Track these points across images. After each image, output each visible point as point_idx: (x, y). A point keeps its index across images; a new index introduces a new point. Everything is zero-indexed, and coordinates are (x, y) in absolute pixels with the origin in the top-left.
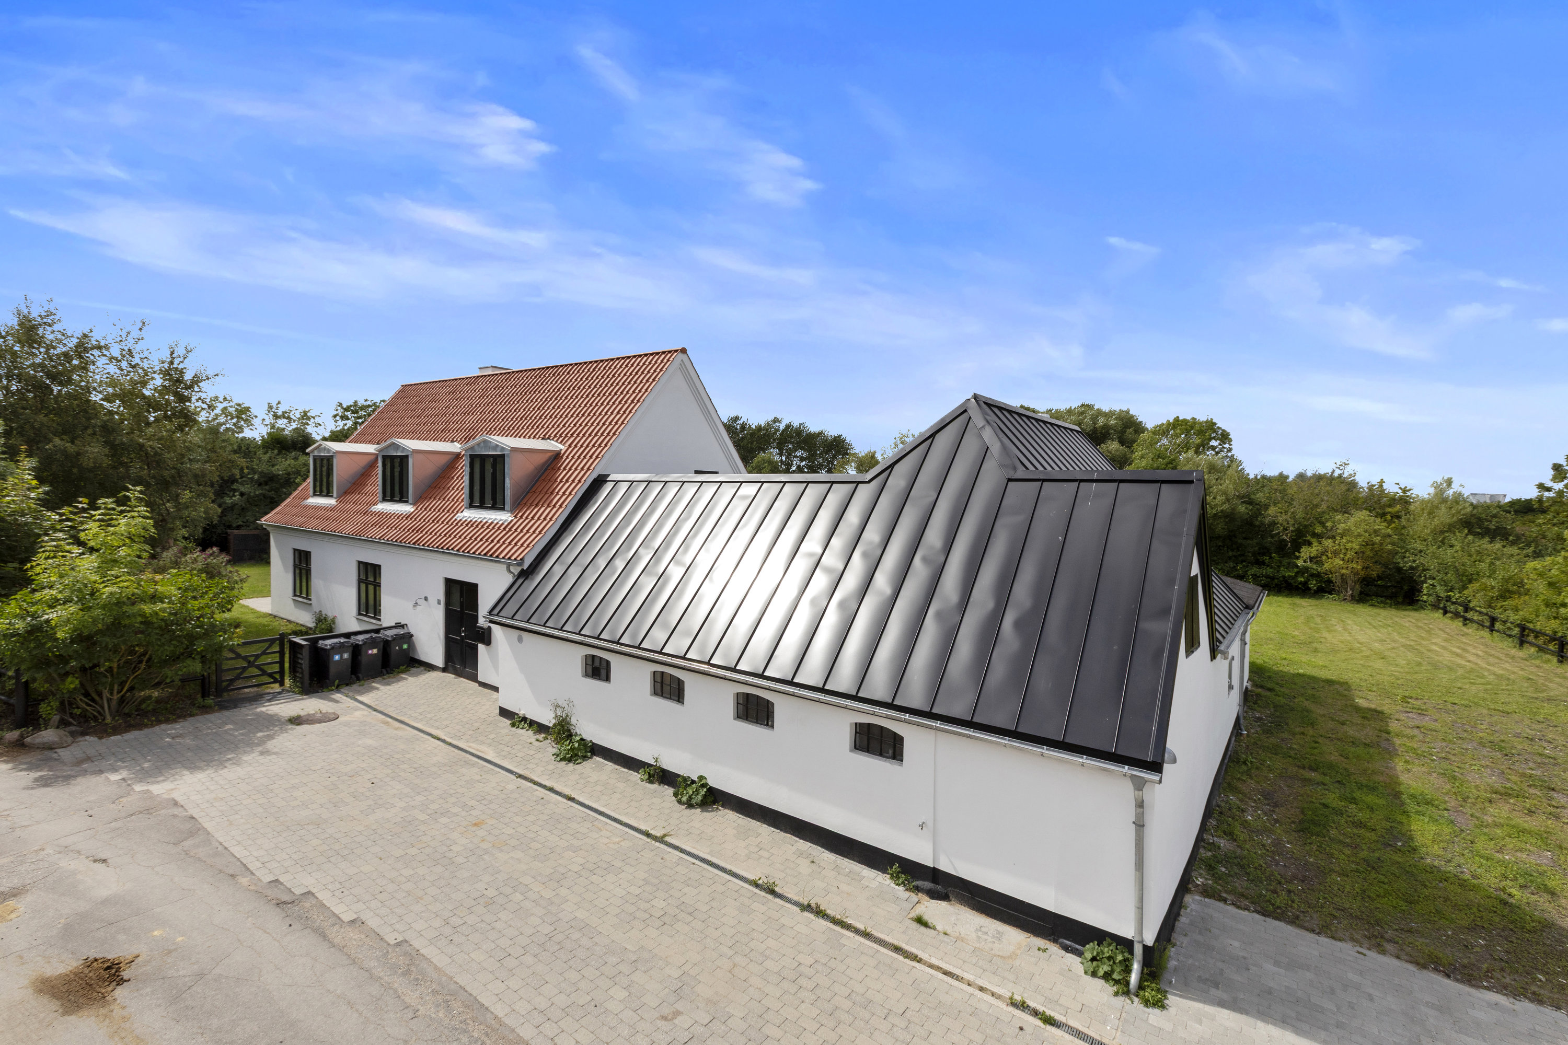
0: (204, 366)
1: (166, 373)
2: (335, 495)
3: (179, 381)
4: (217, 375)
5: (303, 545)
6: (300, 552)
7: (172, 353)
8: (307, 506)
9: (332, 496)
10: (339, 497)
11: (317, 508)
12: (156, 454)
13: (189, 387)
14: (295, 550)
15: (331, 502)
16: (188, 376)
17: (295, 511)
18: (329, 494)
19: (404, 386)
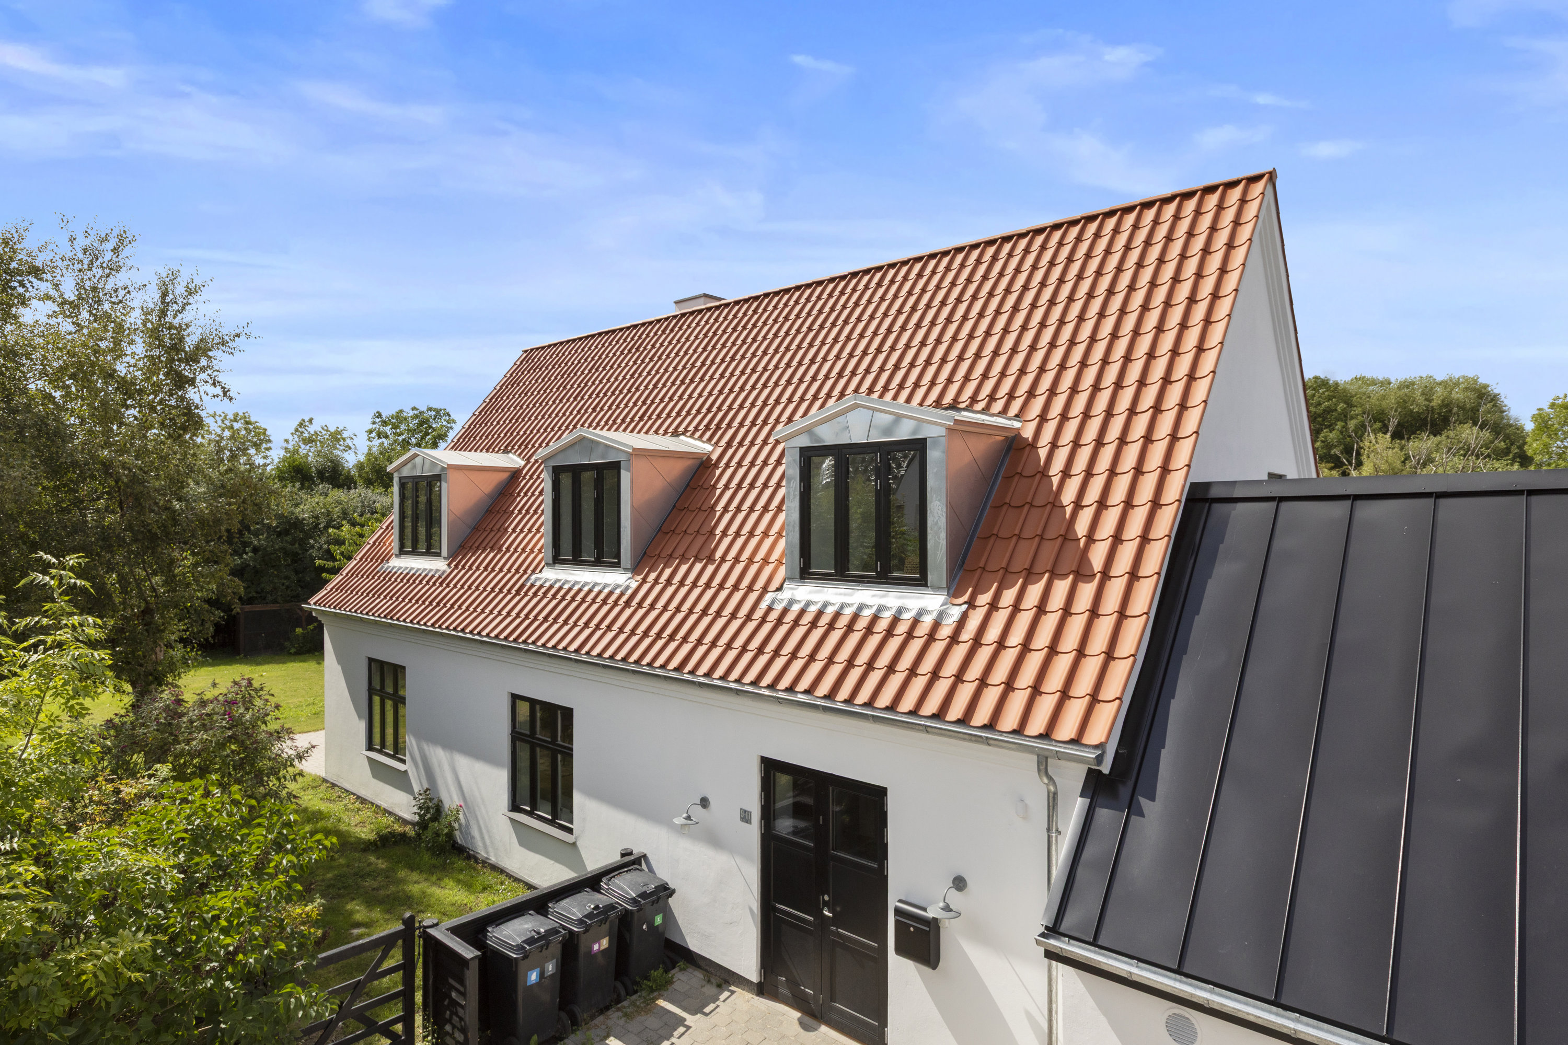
0: (217, 323)
1: (154, 335)
2: (444, 552)
3: (176, 346)
4: (238, 336)
5: (390, 653)
6: (382, 664)
7: (164, 295)
8: (390, 576)
9: (438, 555)
10: (452, 556)
11: (412, 578)
12: (134, 479)
13: (192, 358)
14: (371, 660)
15: (437, 565)
16: (191, 341)
17: (369, 584)
18: (431, 551)
19: (528, 352)
